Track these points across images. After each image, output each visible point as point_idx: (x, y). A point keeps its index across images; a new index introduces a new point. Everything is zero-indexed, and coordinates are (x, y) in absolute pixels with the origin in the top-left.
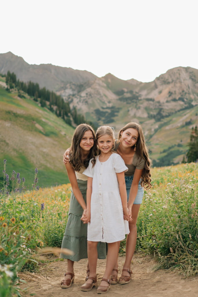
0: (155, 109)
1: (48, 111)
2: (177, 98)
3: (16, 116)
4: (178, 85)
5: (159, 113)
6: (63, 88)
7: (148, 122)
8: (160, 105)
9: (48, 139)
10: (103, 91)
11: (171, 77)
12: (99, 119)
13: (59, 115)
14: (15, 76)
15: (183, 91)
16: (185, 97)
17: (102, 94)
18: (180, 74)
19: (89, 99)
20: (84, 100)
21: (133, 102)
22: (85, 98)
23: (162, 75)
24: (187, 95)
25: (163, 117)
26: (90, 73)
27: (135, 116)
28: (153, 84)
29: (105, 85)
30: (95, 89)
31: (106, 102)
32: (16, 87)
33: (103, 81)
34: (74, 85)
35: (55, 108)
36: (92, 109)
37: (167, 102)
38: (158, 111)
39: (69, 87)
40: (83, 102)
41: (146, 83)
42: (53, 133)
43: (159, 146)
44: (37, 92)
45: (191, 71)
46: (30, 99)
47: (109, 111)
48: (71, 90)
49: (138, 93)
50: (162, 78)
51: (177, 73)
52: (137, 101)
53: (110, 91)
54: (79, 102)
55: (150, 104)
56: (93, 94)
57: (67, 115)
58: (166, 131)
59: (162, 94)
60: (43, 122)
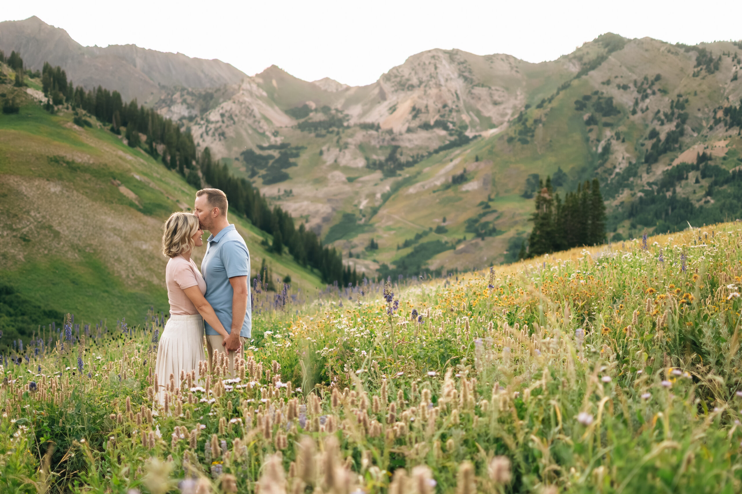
0: (381, 147)
1: (147, 155)
2: (432, 123)
3: (73, 168)
4: (433, 91)
5: (392, 158)
6: (164, 101)
7: (366, 178)
8: (393, 139)
10: (259, 108)
11: (416, 73)
12: (254, 174)
13: (170, 166)
14: (64, 73)
15: (445, 106)
16: (450, 120)
17: (258, 116)
18: (436, 68)
19: (227, 126)
20: (216, 129)
21: (332, 132)
22: (218, 125)
23: (396, 69)
24: (454, 114)
25: (401, 166)
26: (228, 65)
27: (336, 165)
28: (376, 91)
29: (265, 94)
30: (241, 103)
31: (268, 133)
32: (67, 101)
33: (259, 85)
34: (188, 93)
35: (160, 148)
36: (236, 151)
37: (409, 130)
38: (389, 151)
39: (179, 100)
40: (214, 135)
41: (359, 88)
42: (160, 206)
43: (393, 232)
44: (118, 113)
45: (462, 60)
46: (101, 128)
47: (276, 154)
48: (185, 106)
49: (341, 112)
50: (396, 76)
51: (430, 63)
52: (341, 130)
53: (277, 108)
54: (205, 135)
55: (371, 136)
56: (236, 116)
57: (189, 166)
58: (409, 197)
59: (397, 113)
60: (137, 180)
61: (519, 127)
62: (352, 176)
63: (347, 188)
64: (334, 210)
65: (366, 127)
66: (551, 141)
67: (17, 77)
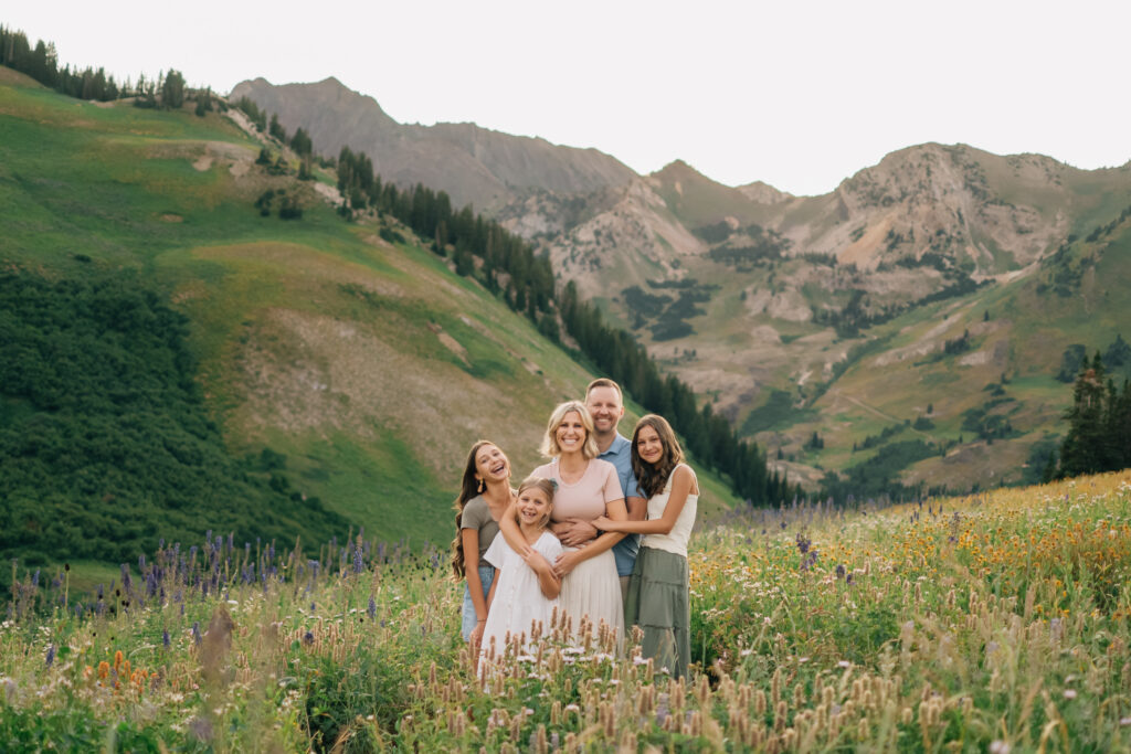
0: (836, 292)
1: (483, 289)
2: (918, 257)
3: (374, 302)
4: (923, 209)
5: (852, 309)
6: (512, 208)
7: (810, 338)
8: (856, 280)
9: (482, 387)
10: (653, 224)
11: (897, 180)
12: (639, 324)
13: (516, 306)
14: (369, 163)
15: (940, 232)
16: (948, 254)
17: (651, 236)
18: (929, 173)
19: (604, 250)
20: (587, 254)
21: (762, 265)
22: (593, 246)
23: (866, 171)
24: (954, 245)
25: (866, 322)
26: (610, 158)
27: (765, 316)
28: (834, 205)
29: (662, 203)
30: (626, 216)
31: (664, 263)
32: (372, 203)
33: (654, 190)
34: (549, 198)
35: (503, 279)
36: (615, 288)
37: (882, 268)
38: (848, 298)
39: (535, 208)
40: (583, 262)
41: (808, 199)
42: (496, 366)
43: (847, 424)
44: (443, 224)
45: (971, 162)
46: (419, 246)
47: (675, 295)
48: (542, 218)
49: (778, 235)
50: (866, 184)
51: (920, 165)
52: (776, 263)
53: (679, 225)
54: (569, 262)
55: (821, 273)
56: (618, 235)
57: (543, 307)
58: (875, 370)
59: (864, 241)
60: (465, 325)
61: (1057, 270)
62: (789, 333)
63: (781, 352)
64: (758, 384)
65: (815, 259)
66: (1107, 294)
67: (302, 166)
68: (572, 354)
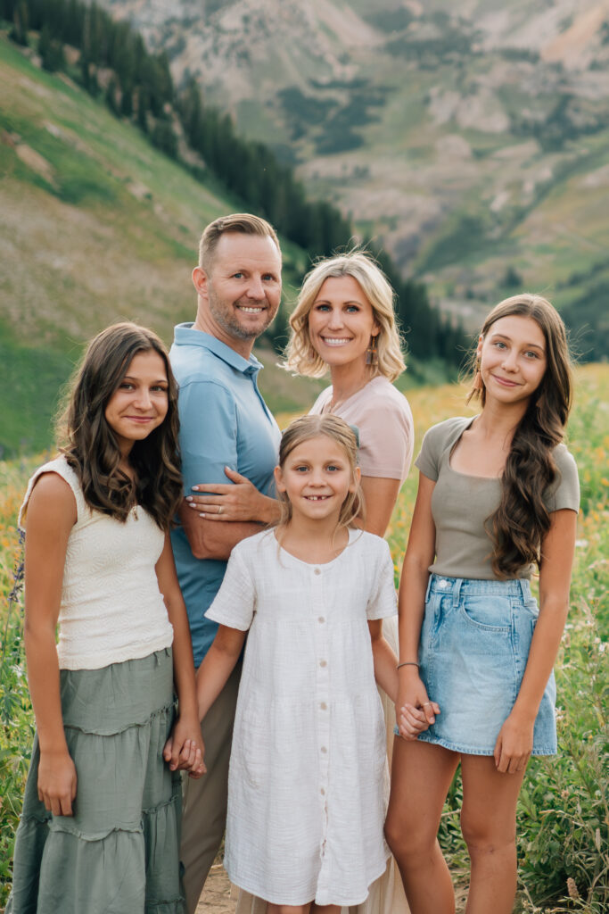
0: (540, 96)
1: (76, 89)
5: (558, 117)
7: (508, 152)
8: (563, 82)
9: (73, 215)
10: (319, 9)
12: (299, 133)
13: (121, 111)
17: (313, 24)
19: (255, 41)
20: (233, 46)
21: (449, 62)
22: (239, 36)
25: (574, 133)
27: (452, 126)
31: (330, 58)
35: (104, 76)
36: (269, 88)
37: (594, 66)
38: (552, 104)
40: (227, 56)
42: (92, 187)
43: (551, 257)
47: (342, 98)
49: (469, 24)
52: (466, 59)
53: (350, 11)
54: (212, 57)
55: (521, 72)
56: (272, 21)
57: (158, 112)
58: (585, 192)
59: (573, 33)
60: (52, 136)
62: (483, 145)
63: (473, 171)
64: (445, 208)
68: (195, 173)
